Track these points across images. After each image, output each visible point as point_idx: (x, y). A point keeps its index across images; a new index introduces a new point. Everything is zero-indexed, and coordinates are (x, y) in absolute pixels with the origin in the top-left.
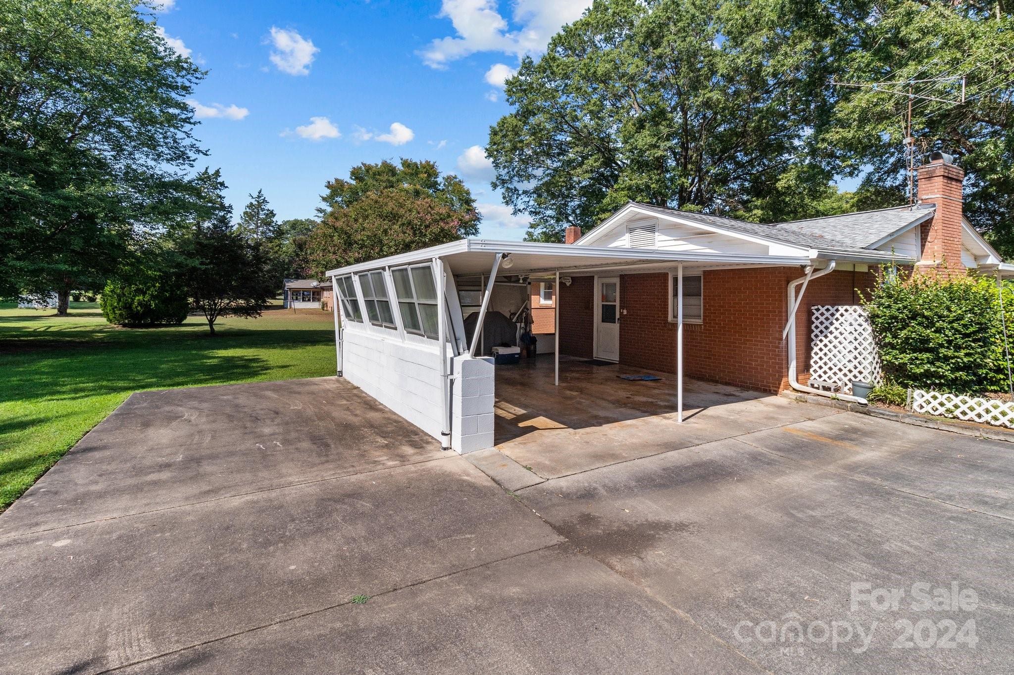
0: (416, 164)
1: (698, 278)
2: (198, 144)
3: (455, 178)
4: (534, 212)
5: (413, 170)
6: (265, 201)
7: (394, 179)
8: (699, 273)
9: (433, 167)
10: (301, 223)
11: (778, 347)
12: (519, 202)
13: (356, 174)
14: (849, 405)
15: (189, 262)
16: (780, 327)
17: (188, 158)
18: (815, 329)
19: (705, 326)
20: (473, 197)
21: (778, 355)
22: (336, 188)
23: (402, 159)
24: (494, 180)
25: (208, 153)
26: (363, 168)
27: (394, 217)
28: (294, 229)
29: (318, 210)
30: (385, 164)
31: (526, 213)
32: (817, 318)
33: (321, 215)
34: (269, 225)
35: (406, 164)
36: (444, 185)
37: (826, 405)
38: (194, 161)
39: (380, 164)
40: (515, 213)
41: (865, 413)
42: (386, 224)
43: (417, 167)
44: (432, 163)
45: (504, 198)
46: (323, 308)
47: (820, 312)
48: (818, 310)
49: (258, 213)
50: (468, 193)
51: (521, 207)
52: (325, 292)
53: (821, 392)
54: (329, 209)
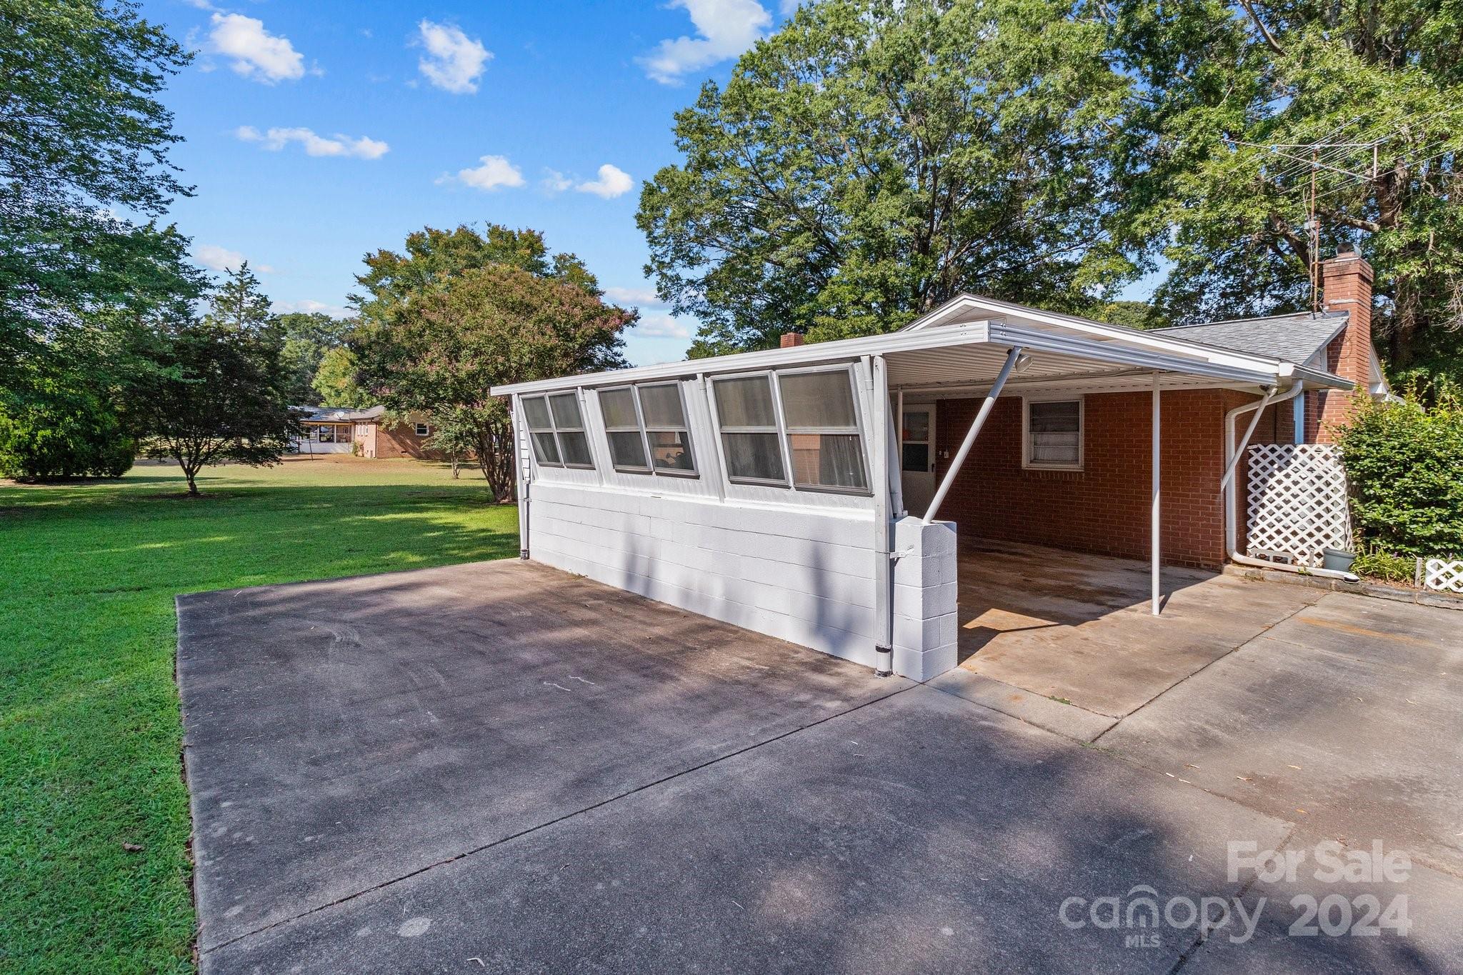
0: (512, 233)
1: (1074, 406)
2: (175, 175)
3: (573, 257)
4: (703, 313)
5: (506, 242)
6: (252, 280)
7: (478, 255)
8: (1078, 397)
9: (539, 239)
10: (307, 319)
11: (1213, 503)
12: (683, 296)
13: (415, 243)
14: (1334, 582)
15: (164, 372)
16: (1215, 475)
17: (158, 197)
18: (1253, 478)
19: (1087, 474)
20: (600, 287)
21: (1213, 515)
22: (382, 265)
23: (489, 225)
24: (649, 263)
25: (193, 192)
26: (427, 236)
27: (526, 309)
28: (294, 329)
29: (351, 298)
30: (463, 231)
31: (692, 313)
32: (1257, 462)
33: (357, 306)
34: (260, 320)
35: (495, 232)
36: (556, 267)
37: (1297, 584)
38: (168, 202)
39: (454, 232)
40: (675, 313)
41: (1359, 593)
42: (513, 320)
43: (514, 239)
44: (537, 233)
45: (660, 290)
46: (355, 453)
47: (1261, 453)
48: (1258, 450)
49: (241, 300)
50: (593, 281)
51: (685, 303)
52: (358, 427)
53: (1271, 564)
54: (370, 298)
